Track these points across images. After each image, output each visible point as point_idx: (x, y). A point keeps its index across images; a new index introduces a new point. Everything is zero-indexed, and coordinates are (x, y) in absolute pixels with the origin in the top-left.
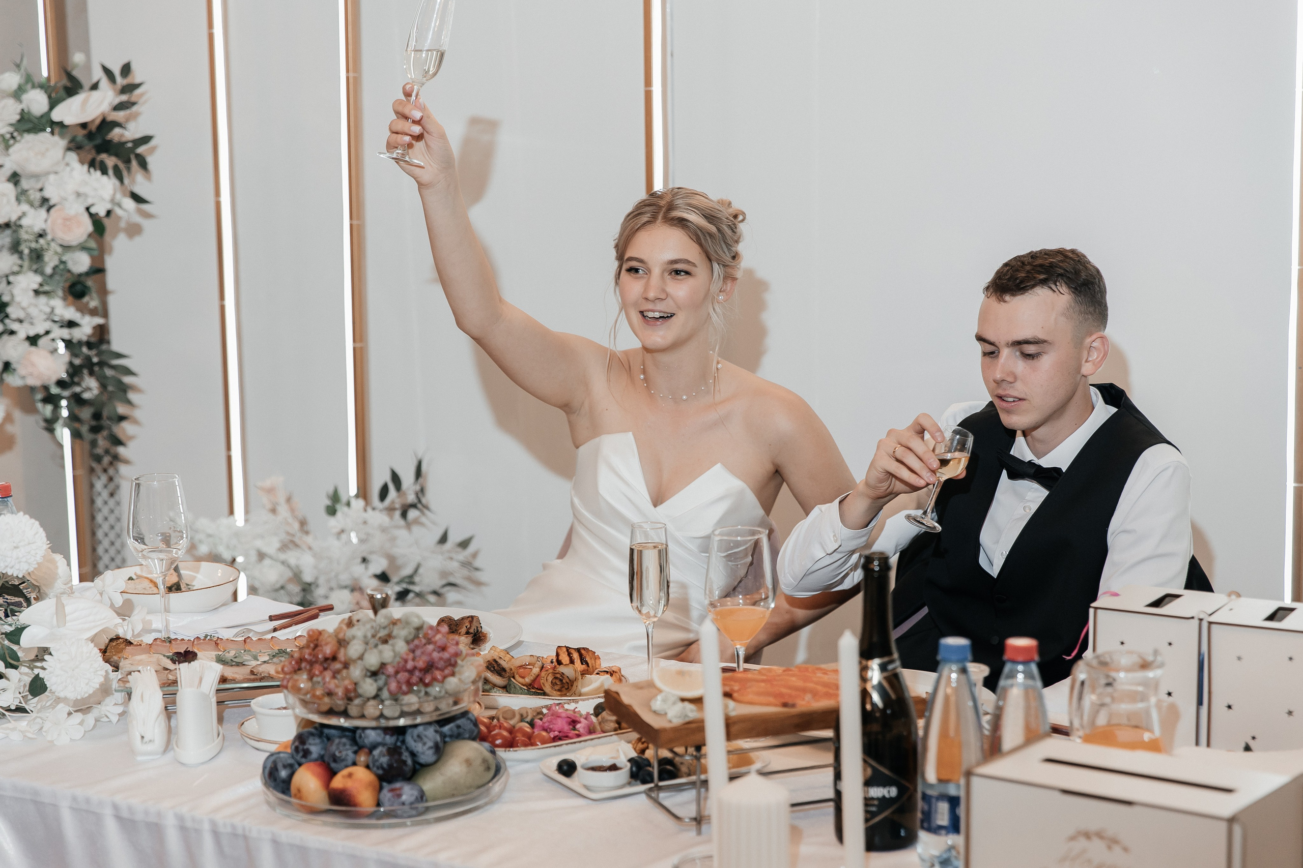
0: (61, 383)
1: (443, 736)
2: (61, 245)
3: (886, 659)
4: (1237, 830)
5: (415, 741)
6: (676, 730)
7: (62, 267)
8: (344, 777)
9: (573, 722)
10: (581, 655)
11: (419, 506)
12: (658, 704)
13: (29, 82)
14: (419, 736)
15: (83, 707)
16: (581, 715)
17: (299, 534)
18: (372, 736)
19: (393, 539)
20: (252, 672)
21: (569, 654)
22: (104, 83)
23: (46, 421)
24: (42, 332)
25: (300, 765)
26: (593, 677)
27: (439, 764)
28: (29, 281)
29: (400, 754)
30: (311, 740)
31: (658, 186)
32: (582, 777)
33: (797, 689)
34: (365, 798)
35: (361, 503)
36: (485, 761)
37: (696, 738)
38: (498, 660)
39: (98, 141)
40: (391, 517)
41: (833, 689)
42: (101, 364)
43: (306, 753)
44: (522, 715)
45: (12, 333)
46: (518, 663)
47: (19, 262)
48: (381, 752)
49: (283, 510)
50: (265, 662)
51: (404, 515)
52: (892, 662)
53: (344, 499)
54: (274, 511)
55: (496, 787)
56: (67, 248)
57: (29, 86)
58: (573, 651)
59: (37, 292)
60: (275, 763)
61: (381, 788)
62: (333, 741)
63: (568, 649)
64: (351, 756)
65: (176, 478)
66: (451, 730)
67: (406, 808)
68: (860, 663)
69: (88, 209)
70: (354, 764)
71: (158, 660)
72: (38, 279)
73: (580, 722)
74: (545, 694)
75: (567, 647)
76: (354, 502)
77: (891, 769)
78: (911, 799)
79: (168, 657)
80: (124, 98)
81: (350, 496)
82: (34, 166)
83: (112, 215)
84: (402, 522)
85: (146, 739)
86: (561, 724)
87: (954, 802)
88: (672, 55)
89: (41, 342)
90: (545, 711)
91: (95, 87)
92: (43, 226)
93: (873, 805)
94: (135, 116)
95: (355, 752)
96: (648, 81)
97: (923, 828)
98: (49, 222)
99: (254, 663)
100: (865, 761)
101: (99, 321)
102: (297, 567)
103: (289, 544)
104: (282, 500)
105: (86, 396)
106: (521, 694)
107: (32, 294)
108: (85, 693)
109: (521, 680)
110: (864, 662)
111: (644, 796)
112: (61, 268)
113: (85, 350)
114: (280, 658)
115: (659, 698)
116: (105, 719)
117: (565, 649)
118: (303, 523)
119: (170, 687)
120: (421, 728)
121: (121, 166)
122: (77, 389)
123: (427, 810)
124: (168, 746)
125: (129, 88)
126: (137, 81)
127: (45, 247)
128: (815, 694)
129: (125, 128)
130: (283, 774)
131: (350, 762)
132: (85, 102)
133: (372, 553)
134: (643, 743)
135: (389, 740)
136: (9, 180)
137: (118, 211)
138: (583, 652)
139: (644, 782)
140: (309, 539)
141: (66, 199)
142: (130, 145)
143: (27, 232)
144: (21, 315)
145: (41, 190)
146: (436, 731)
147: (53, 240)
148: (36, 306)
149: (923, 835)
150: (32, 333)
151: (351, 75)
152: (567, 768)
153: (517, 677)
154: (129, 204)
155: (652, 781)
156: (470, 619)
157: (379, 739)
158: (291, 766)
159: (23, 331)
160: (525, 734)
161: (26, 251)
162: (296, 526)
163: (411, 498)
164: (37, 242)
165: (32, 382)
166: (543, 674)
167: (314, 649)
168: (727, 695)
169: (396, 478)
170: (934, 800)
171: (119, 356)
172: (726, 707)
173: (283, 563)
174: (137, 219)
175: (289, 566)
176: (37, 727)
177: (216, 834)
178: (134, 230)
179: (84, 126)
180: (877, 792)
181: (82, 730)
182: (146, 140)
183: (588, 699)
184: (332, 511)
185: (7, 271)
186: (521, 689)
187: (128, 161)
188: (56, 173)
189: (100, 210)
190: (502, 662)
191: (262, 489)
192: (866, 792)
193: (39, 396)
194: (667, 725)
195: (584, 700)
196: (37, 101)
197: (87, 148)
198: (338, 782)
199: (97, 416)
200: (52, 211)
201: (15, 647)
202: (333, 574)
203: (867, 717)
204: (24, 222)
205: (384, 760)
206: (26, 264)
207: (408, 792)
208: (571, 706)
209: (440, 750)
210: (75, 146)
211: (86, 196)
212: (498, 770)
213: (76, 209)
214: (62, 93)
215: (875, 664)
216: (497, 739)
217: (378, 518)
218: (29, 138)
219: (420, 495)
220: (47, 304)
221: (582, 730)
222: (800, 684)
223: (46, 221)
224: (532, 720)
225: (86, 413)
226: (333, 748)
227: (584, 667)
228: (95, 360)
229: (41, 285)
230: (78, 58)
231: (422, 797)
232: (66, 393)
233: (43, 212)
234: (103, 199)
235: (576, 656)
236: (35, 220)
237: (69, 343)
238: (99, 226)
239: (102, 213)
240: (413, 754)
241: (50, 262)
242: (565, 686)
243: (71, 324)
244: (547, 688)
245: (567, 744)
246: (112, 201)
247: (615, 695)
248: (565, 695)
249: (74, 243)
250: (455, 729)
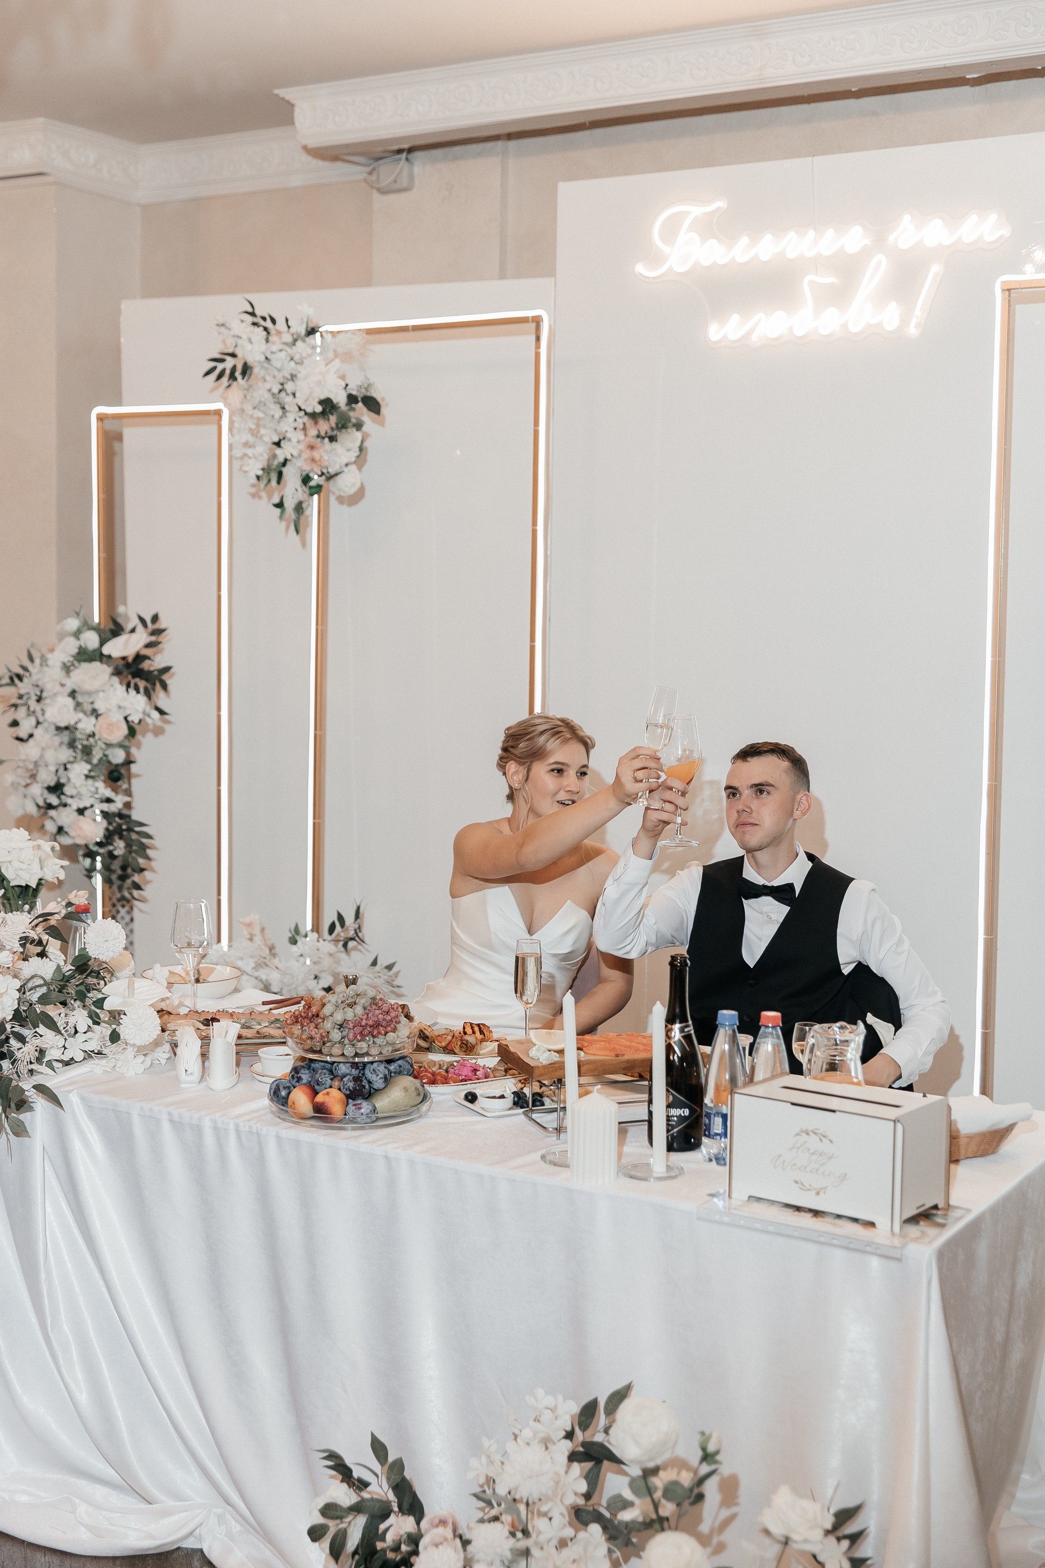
0: (100, 844)
1: (390, 1072)
2: (106, 744)
3: (683, 1024)
4: (899, 1127)
5: (371, 1073)
6: (545, 1067)
7: (104, 758)
8: (323, 1094)
9: (475, 1070)
10: (480, 1028)
11: (357, 938)
12: (533, 1052)
13: (87, 625)
14: (374, 1070)
15: (144, 1051)
16: (480, 1067)
17: (268, 958)
18: (343, 1069)
19: (338, 962)
20: (258, 1033)
21: (472, 1028)
22: (140, 628)
23: (87, 870)
24: (88, 805)
25: (294, 1087)
26: (488, 1043)
27: (386, 1089)
28: (80, 769)
29: (361, 1081)
30: (302, 1071)
31: (538, 710)
32: (481, 1102)
33: (625, 1046)
34: (337, 1109)
35: (315, 935)
36: (416, 1089)
37: (558, 1074)
38: (423, 1030)
39: (133, 669)
40: (336, 946)
41: (649, 1047)
42: (130, 830)
43: (299, 1079)
44: (440, 1065)
45: (65, 805)
46: (437, 1034)
47: (74, 754)
48: (349, 1079)
49: (258, 939)
50: (266, 1026)
51: (345, 945)
52: (688, 1026)
53: (303, 932)
54: (251, 940)
55: (424, 1107)
56: (109, 745)
57: (86, 628)
58: (474, 1026)
59: (87, 777)
60: (278, 1086)
61: (348, 1104)
62: (317, 1071)
63: (471, 1024)
64: (329, 1081)
65: (203, 902)
66: (395, 1068)
67: (364, 1117)
68: (666, 1026)
69: (126, 718)
70: (331, 1087)
71: (193, 1023)
72: (88, 767)
73: (479, 1071)
74: (455, 1054)
75: (471, 1023)
76: (310, 934)
77: (685, 1097)
78: (699, 1117)
79: (200, 1022)
80: (153, 638)
81: (307, 931)
82: (87, 687)
83: (142, 723)
84: (343, 949)
85: (188, 1073)
86: (466, 1072)
87: (724, 1117)
88: (550, 620)
89: (87, 813)
90: (455, 1064)
91: (133, 631)
92: (93, 729)
93: (674, 1121)
94: (160, 652)
95: (332, 1079)
96: (533, 639)
97: (705, 1135)
98: (98, 727)
99: (259, 1027)
100: (667, 1090)
101: (128, 799)
102: (267, 980)
103: (261, 965)
104: (257, 931)
105: (116, 853)
106: (439, 1053)
107: (84, 777)
108: (147, 1041)
109: (439, 1044)
110: (670, 1026)
111: (523, 1117)
112: (105, 760)
113: (117, 819)
114: (276, 1024)
115: (534, 1048)
116: (157, 1062)
117: (469, 1024)
118: (271, 948)
119: (206, 1040)
120: (375, 1065)
121: (149, 686)
122: (111, 848)
123: (378, 1119)
124: (202, 1078)
125: (158, 632)
126: (163, 626)
127: (93, 743)
128: (637, 1050)
129: (153, 661)
130: (283, 1093)
131: (328, 1086)
132: (127, 641)
133: (321, 972)
134: (522, 1083)
135: (355, 1072)
136: (69, 696)
137: (148, 720)
138: (481, 1026)
139: (522, 1107)
140: (276, 961)
141: (110, 710)
142: (156, 673)
143: (81, 733)
144: (74, 792)
145: (92, 703)
146: (385, 1068)
147: (99, 739)
148: (86, 786)
149: (705, 1140)
150: (81, 806)
151: (320, 627)
152: (471, 1098)
153: (436, 1042)
154: (155, 715)
155: (528, 1107)
156: (402, 1006)
157: (348, 1072)
158: (289, 1088)
159: (75, 804)
160: (442, 1076)
161: (80, 747)
162: (267, 951)
163: (351, 933)
164: (88, 740)
165: (80, 841)
166: (454, 1040)
167: (307, 1009)
168: (579, 1049)
169: (341, 918)
170: (712, 1116)
171: (142, 824)
172: (579, 1055)
173: (256, 978)
174: (159, 723)
175: (261, 980)
176: (112, 1065)
177: (238, 1131)
178: (158, 731)
179: (124, 658)
180: (676, 1112)
181: (143, 1067)
182: (167, 669)
183: (484, 1058)
184: (294, 942)
185: (65, 761)
186: (439, 1049)
187: (154, 684)
188: (103, 691)
189: (135, 718)
190: (425, 1032)
191: (244, 924)
192: (667, 1111)
193: (81, 852)
194: (540, 1065)
195: (481, 1058)
196: (91, 640)
197: (125, 673)
198: (319, 1098)
199: (124, 868)
200: (99, 718)
201: (98, 1011)
202: (294, 986)
203: (669, 1064)
204: (80, 726)
205: (351, 1085)
206: (79, 755)
207: (366, 1107)
208: (474, 1061)
209: (387, 1080)
210: (117, 673)
211: (125, 708)
212: (425, 1097)
213: (117, 718)
214: (109, 635)
215: (677, 1026)
216: (424, 1079)
217: (327, 946)
218: (85, 666)
219: (358, 931)
220: (93, 786)
221: (480, 1076)
222: (628, 1043)
223: (95, 726)
224: (447, 1069)
225: (116, 865)
226: (318, 1076)
227: (482, 1036)
228: (124, 827)
229: (90, 771)
230: (121, 609)
231: (374, 1111)
232: (101, 851)
233: (93, 720)
234: (137, 711)
235: (476, 1029)
236: (87, 724)
237: (105, 814)
238: (132, 732)
239: (136, 721)
240: (370, 1082)
241: (97, 755)
242: (468, 1048)
243: (109, 800)
244: (456, 1051)
245: (470, 1084)
246: (144, 713)
247: (506, 1047)
248: (469, 1055)
249: (115, 742)
250: (398, 1068)
